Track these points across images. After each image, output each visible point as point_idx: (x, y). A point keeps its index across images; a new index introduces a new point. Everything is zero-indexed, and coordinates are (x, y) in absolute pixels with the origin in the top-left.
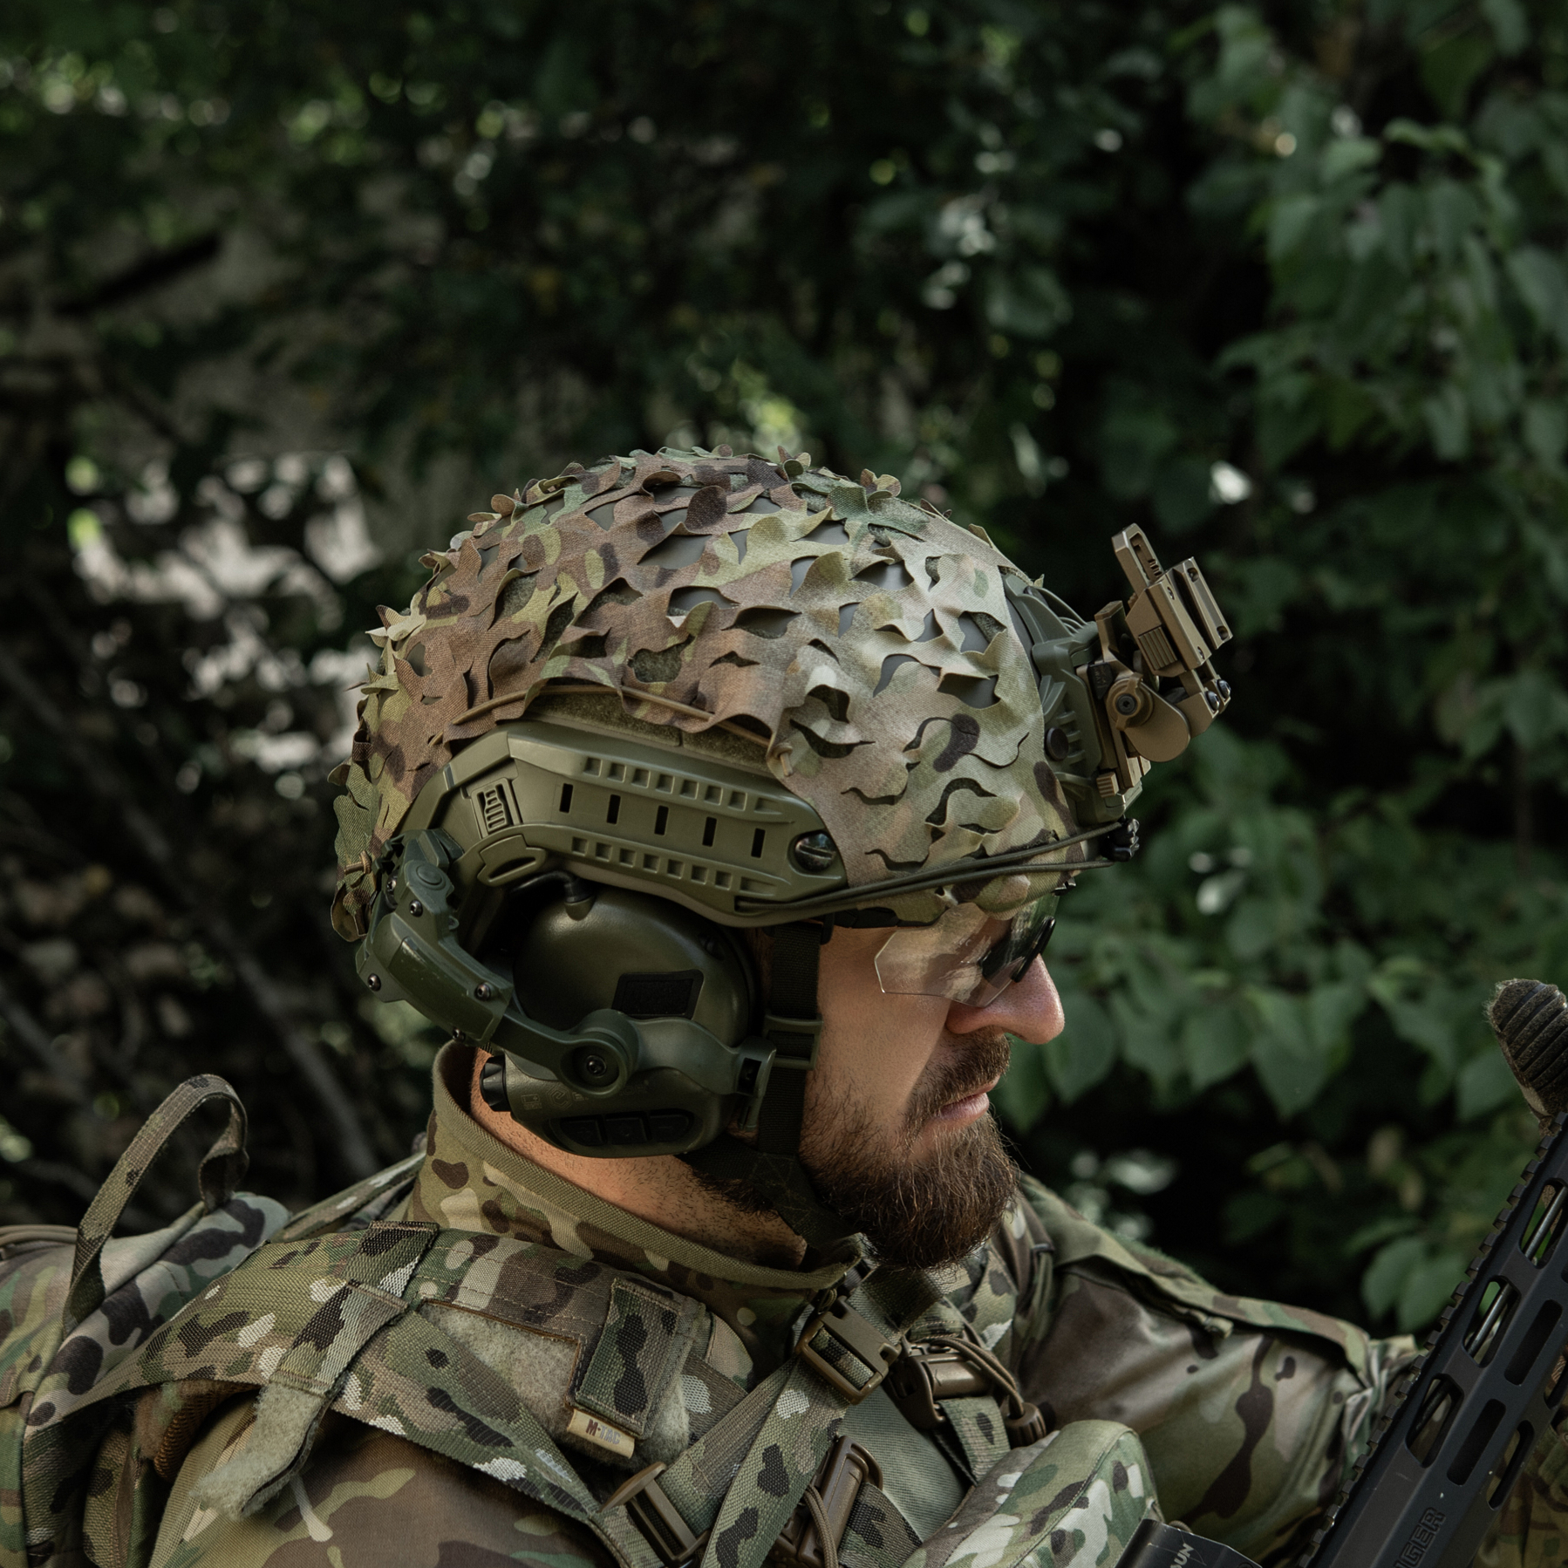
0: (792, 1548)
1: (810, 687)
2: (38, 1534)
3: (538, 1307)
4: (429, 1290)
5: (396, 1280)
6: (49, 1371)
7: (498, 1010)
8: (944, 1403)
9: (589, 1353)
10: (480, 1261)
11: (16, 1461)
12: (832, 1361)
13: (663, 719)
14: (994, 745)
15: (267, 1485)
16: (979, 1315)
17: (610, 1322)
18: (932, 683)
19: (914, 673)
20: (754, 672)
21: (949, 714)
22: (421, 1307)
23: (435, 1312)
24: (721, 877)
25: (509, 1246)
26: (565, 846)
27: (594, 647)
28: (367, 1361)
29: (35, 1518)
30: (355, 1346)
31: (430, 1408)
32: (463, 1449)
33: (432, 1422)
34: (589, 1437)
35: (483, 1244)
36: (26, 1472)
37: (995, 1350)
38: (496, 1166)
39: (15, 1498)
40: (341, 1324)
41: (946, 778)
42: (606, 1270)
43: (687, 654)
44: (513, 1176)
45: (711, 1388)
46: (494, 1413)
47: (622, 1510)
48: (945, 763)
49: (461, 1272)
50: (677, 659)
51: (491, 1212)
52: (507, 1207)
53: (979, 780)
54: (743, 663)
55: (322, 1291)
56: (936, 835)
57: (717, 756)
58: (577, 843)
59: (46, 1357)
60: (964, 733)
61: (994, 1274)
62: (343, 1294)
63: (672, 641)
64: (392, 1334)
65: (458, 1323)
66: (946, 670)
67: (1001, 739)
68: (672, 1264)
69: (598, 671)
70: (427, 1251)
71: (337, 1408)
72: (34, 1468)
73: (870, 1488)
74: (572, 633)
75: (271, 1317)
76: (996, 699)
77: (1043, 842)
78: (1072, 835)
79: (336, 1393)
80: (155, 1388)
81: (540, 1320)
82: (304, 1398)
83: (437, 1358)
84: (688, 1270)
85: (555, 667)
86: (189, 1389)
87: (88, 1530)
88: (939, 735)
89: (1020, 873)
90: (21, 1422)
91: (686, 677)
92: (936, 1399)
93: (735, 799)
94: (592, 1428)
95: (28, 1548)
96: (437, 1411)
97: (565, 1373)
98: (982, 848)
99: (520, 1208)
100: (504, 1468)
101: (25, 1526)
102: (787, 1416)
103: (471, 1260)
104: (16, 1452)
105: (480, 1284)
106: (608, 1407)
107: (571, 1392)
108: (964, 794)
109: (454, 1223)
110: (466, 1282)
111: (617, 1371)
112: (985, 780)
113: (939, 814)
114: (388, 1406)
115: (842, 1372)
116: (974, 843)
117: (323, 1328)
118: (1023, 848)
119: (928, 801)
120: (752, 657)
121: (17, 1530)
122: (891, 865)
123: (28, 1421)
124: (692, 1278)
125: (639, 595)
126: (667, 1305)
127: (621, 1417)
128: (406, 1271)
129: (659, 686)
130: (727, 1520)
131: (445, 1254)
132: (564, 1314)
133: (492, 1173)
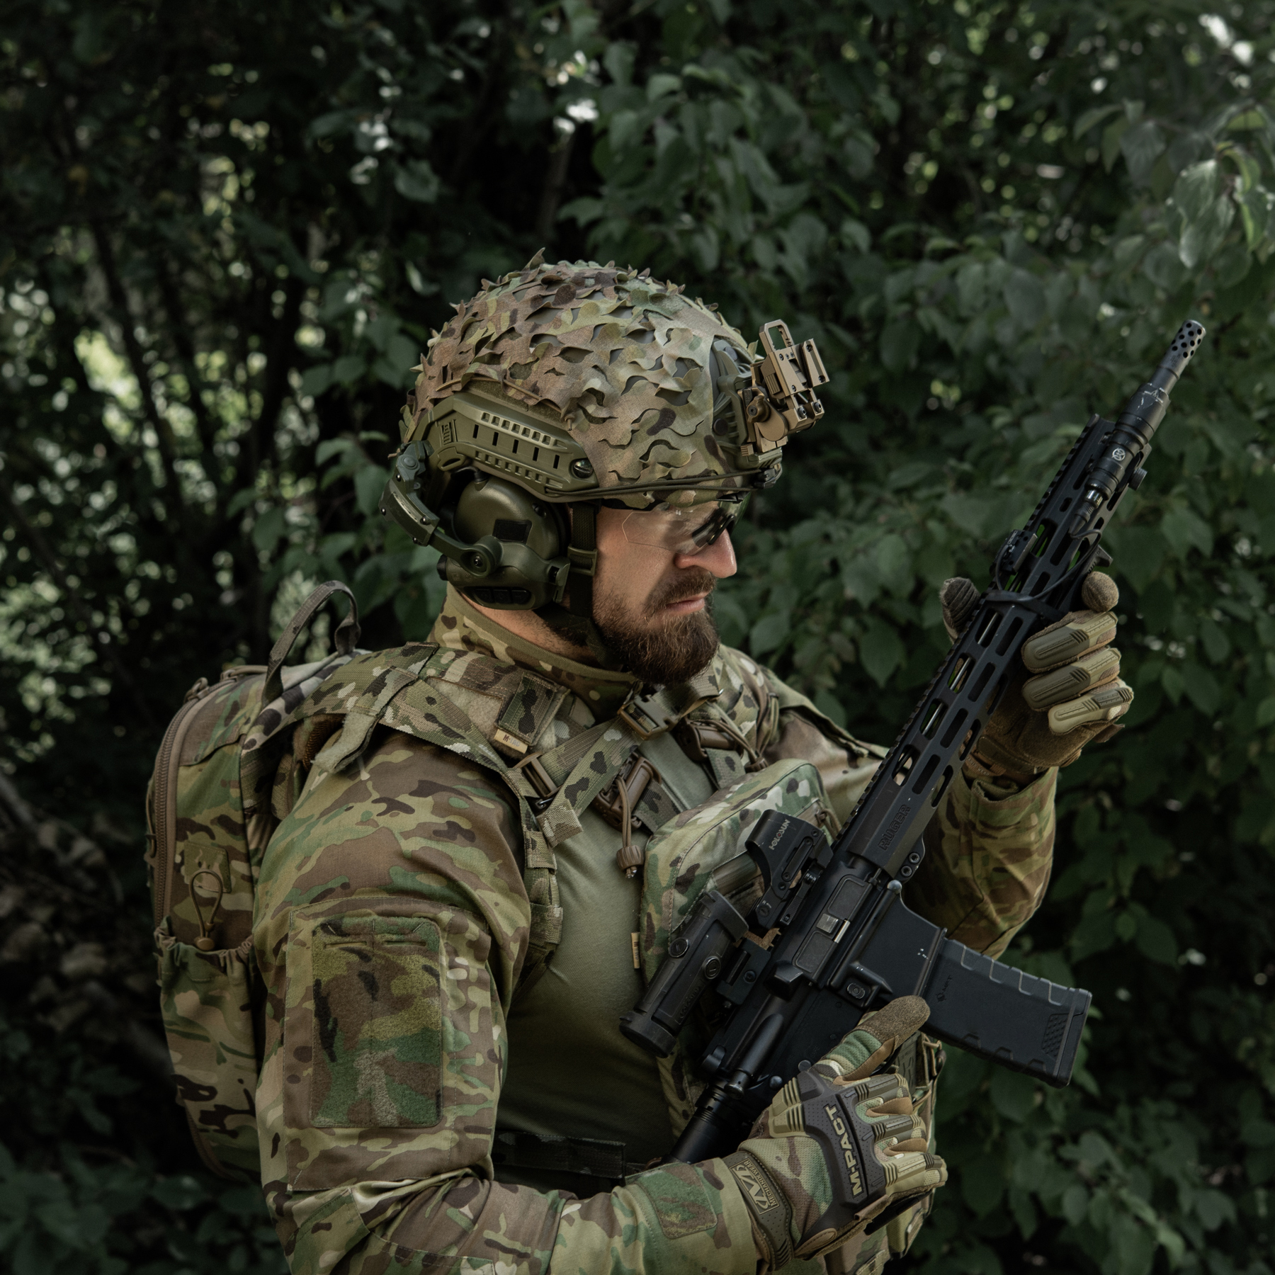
0: (608, 805)
1: (586, 388)
2: (248, 803)
3: (484, 683)
4: (431, 672)
5: (416, 668)
6: (255, 723)
7: (430, 529)
8: (708, 750)
9: (507, 704)
10: (458, 661)
11: (237, 766)
12: (635, 719)
13: (520, 397)
14: (682, 425)
15: (347, 757)
16: (737, 717)
17: (519, 691)
18: (654, 391)
19: (645, 386)
20: (562, 378)
21: (660, 407)
22: (427, 680)
23: (433, 682)
24: (537, 476)
25: (472, 656)
26: (473, 454)
27: (495, 359)
28: (397, 701)
29: (246, 794)
30: (391, 694)
31: (425, 721)
32: (440, 740)
33: (425, 728)
34: (504, 742)
35: (459, 654)
36: (242, 772)
37: (746, 736)
38: (469, 618)
39: (237, 784)
40: (385, 685)
41: (653, 438)
42: (519, 669)
43: (535, 367)
44: (476, 623)
45: (571, 728)
46: (458, 727)
47: (519, 770)
48: (653, 431)
49: (448, 665)
50: (530, 369)
51: (466, 640)
52: (473, 638)
53: (670, 441)
54: (558, 374)
55: (377, 672)
56: (645, 466)
57: (542, 418)
58: (477, 453)
59: (253, 718)
60: (667, 418)
61: (746, 698)
62: (388, 672)
63: (530, 360)
64: (410, 689)
65: (444, 688)
66: (661, 386)
67: (687, 422)
68: (554, 668)
69: (492, 372)
70: (432, 655)
71: (381, 722)
72: (246, 770)
73: (654, 783)
74: (485, 351)
75: (354, 684)
76: (687, 402)
77: (707, 474)
78: (727, 472)
79: (381, 715)
80: (300, 722)
81: (485, 689)
82: (366, 717)
83: (431, 701)
84: (562, 670)
85: (473, 369)
86: (316, 720)
87: (273, 802)
88: (653, 417)
89: (691, 489)
90: (240, 748)
91: (532, 378)
92: (703, 746)
93: (545, 440)
94: (506, 738)
95: (243, 809)
96: (429, 723)
97: (496, 712)
98: (670, 474)
99: (479, 639)
100: (459, 747)
101: (242, 799)
102: (608, 740)
103: (454, 660)
104: (237, 762)
105: (457, 671)
106: (515, 728)
107: (497, 721)
108: (662, 447)
109: (449, 645)
110: (450, 669)
111: (521, 713)
112: (673, 441)
113: (645, 456)
114: (406, 721)
115: (640, 724)
116: (664, 472)
117: (377, 686)
118: (695, 477)
119: (642, 448)
120: (561, 371)
121: (238, 800)
122: (620, 478)
123: (243, 747)
124: (564, 674)
125: (521, 335)
126: (549, 687)
127: (521, 735)
128: (422, 663)
129: (519, 382)
130: (572, 780)
131: (441, 657)
132: (496, 687)
133: (468, 622)
